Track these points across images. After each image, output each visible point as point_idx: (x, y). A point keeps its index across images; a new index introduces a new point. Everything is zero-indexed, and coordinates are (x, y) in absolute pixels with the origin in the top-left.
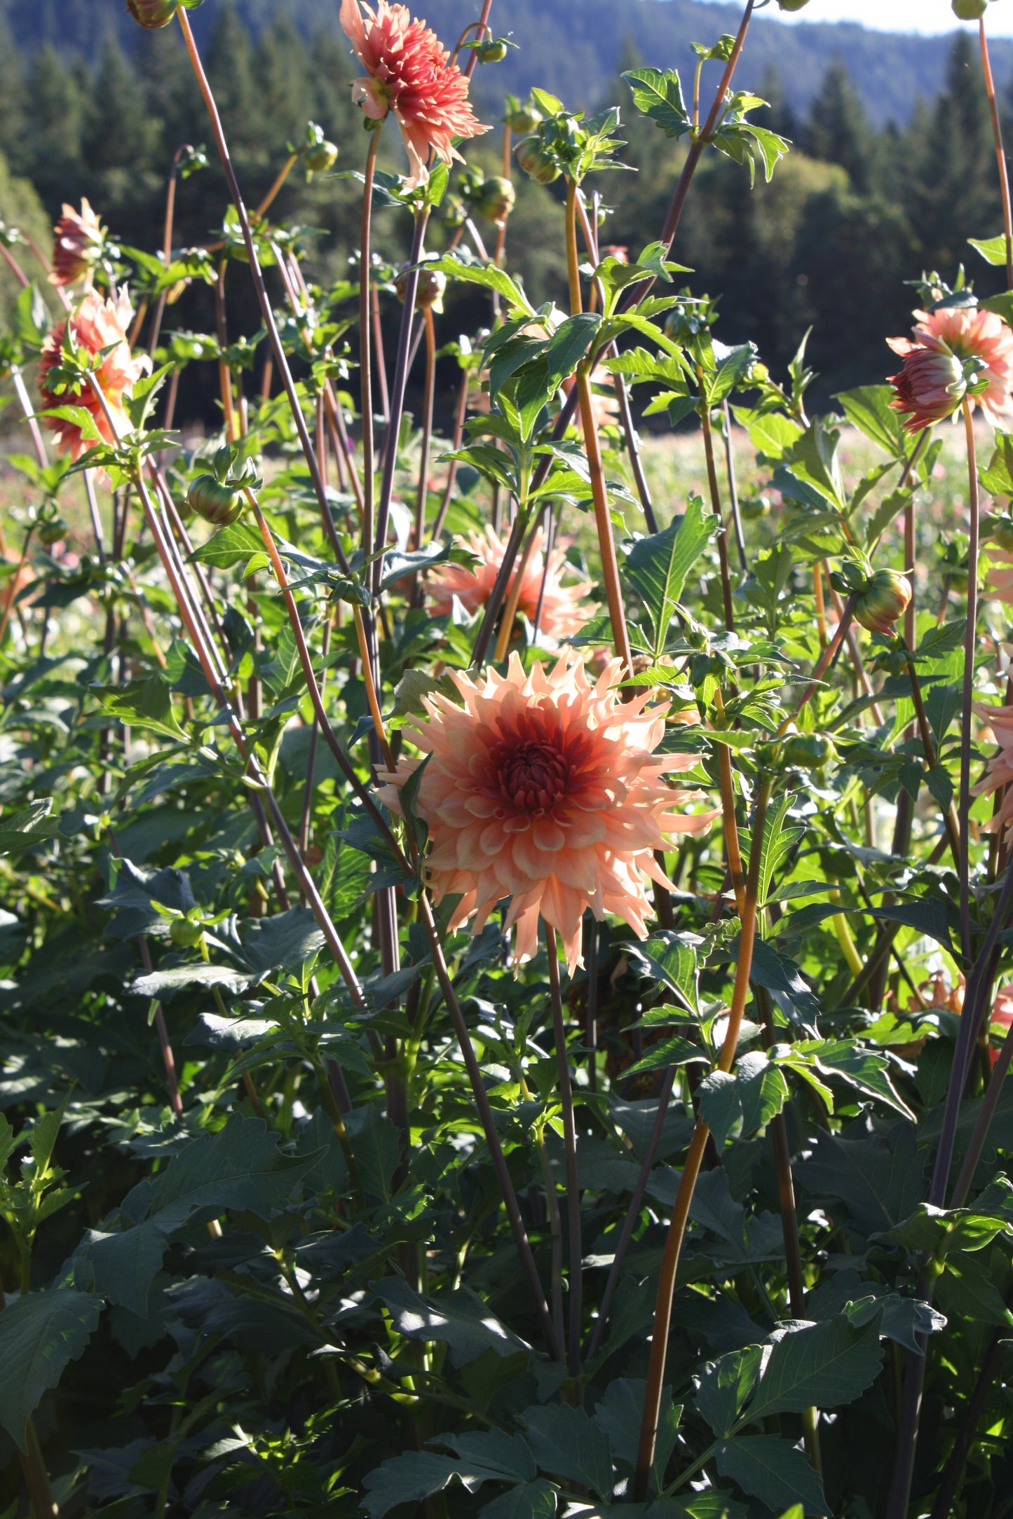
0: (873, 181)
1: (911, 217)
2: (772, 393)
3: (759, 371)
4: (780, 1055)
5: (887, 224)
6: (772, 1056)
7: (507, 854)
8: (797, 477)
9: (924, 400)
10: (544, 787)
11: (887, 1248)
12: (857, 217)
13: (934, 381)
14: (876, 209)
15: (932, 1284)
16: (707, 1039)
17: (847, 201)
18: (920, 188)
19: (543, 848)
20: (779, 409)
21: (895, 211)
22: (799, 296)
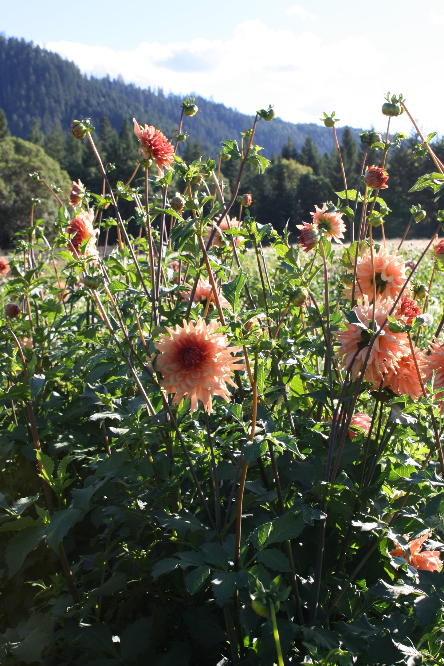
0: (320, 171)
1: (331, 182)
2: (279, 238)
3: (274, 232)
4: (268, 436)
5: (325, 184)
6: (265, 437)
7: (184, 380)
8: (287, 263)
9: (307, 242)
10: (193, 359)
11: (312, 495)
12: (316, 182)
13: (310, 237)
14: (322, 180)
15: (326, 505)
16: (246, 432)
17: (313, 177)
18: (335, 173)
19: (194, 377)
20: (281, 243)
21: (327, 180)
22: (298, 205)
